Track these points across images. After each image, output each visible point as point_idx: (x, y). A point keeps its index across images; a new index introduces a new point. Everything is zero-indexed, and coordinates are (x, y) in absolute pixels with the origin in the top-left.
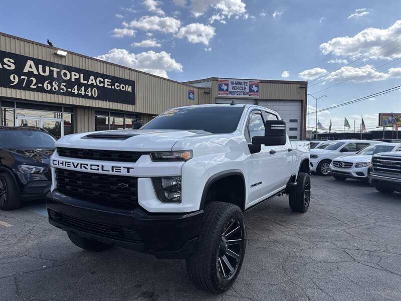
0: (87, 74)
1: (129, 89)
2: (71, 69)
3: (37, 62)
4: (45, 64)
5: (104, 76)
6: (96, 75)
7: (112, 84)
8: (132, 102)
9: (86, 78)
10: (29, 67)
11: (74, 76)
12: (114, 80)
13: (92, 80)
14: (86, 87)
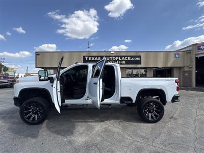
0: (121, 57)
1: (138, 59)
2: (116, 57)
3: (106, 57)
4: (108, 57)
5: (128, 56)
6: (124, 57)
7: (131, 58)
8: (140, 64)
9: (121, 58)
10: (104, 58)
11: (117, 58)
12: (131, 57)
13: (123, 58)
14: (121, 61)
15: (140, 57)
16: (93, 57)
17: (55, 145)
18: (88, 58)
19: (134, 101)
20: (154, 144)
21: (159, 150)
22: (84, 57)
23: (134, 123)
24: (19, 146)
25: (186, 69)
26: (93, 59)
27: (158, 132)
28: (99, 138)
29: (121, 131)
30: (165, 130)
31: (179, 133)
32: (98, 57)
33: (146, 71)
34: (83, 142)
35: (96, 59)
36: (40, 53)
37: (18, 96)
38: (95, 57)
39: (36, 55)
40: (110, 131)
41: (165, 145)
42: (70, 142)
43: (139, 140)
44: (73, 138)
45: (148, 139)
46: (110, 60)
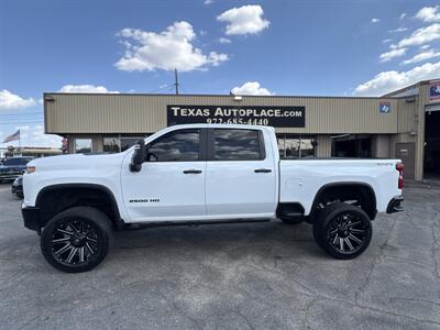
0: (259, 109)
1: (299, 114)
2: (246, 108)
3: (223, 108)
4: (227, 108)
5: (274, 108)
6: (267, 108)
7: (282, 112)
8: (303, 125)
9: (258, 112)
10: (218, 112)
11: (249, 112)
12: (283, 109)
13: (263, 113)
14: (258, 119)
15: (302, 109)
16: (191, 107)
17: (144, 314)
18: (179, 112)
19: (307, 212)
20: (360, 302)
21: (373, 312)
22: (169, 107)
23: (308, 261)
24: (58, 321)
25: (403, 139)
26: (191, 112)
27: (362, 277)
28: (239, 295)
29: (282, 278)
30: (376, 273)
31: (405, 278)
32: (202, 108)
33: (314, 144)
34: (204, 305)
35: (199, 112)
36: (54, 97)
37: (33, 205)
38: (196, 108)
39: (46, 101)
40: (260, 280)
41: (384, 303)
42: (176, 307)
43: (327, 296)
44: (180, 297)
45: (345, 293)
46: (232, 117)
